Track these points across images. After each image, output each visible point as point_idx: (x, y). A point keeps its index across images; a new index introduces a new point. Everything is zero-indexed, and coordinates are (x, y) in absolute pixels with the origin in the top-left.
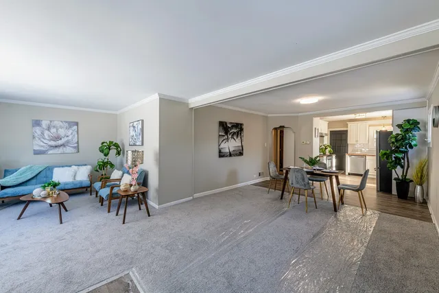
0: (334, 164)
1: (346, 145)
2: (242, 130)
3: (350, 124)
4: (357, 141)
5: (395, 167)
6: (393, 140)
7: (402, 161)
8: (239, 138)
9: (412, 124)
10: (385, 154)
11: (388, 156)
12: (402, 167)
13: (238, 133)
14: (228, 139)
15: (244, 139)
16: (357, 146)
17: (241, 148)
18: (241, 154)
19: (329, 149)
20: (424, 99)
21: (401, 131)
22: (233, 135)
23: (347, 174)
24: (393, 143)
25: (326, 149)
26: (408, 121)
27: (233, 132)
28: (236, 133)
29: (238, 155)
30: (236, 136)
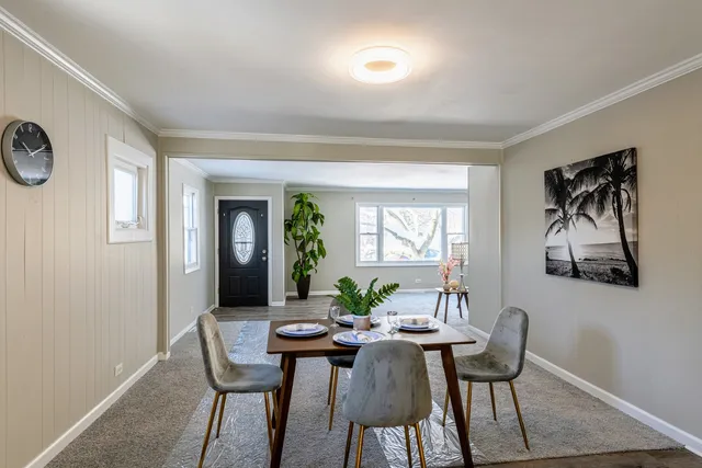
8: (611, 212)
13: (604, 192)
14: (565, 219)
18: (620, 278)
22: (582, 207)
27: (584, 195)
28: (596, 194)
29: (608, 282)
30: (595, 206)
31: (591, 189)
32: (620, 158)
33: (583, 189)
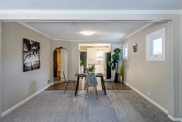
2: (39, 48)
5: (114, 69)
6: (114, 57)
7: (116, 66)
8: (38, 54)
9: (119, 50)
13: (37, 50)
14: (30, 55)
15: (41, 55)
17: (39, 62)
18: (39, 67)
22: (33, 52)
27: (34, 49)
29: (37, 69)
32: (39, 44)
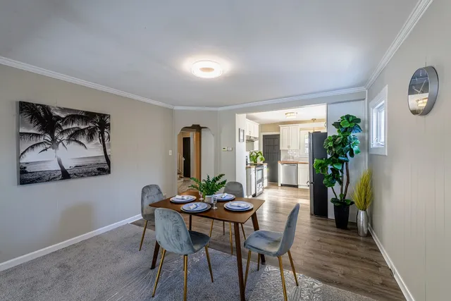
0: (266, 175)
1: (279, 152)
2: (104, 126)
3: (282, 127)
4: (289, 147)
5: (332, 184)
6: (331, 144)
7: (341, 174)
9: (352, 122)
10: (320, 165)
11: (323, 167)
12: (341, 183)
13: (91, 131)
14: (54, 142)
16: (290, 153)
18: (103, 172)
19: (260, 156)
20: (363, 89)
21: (339, 131)
22: (73, 136)
23: (280, 185)
24: (330, 148)
25: (257, 156)
26: (348, 117)
27: (76, 129)
28: (86, 131)
29: (95, 175)
30: (85, 137)
31: (82, 127)
32: (104, 117)
33: (75, 125)
